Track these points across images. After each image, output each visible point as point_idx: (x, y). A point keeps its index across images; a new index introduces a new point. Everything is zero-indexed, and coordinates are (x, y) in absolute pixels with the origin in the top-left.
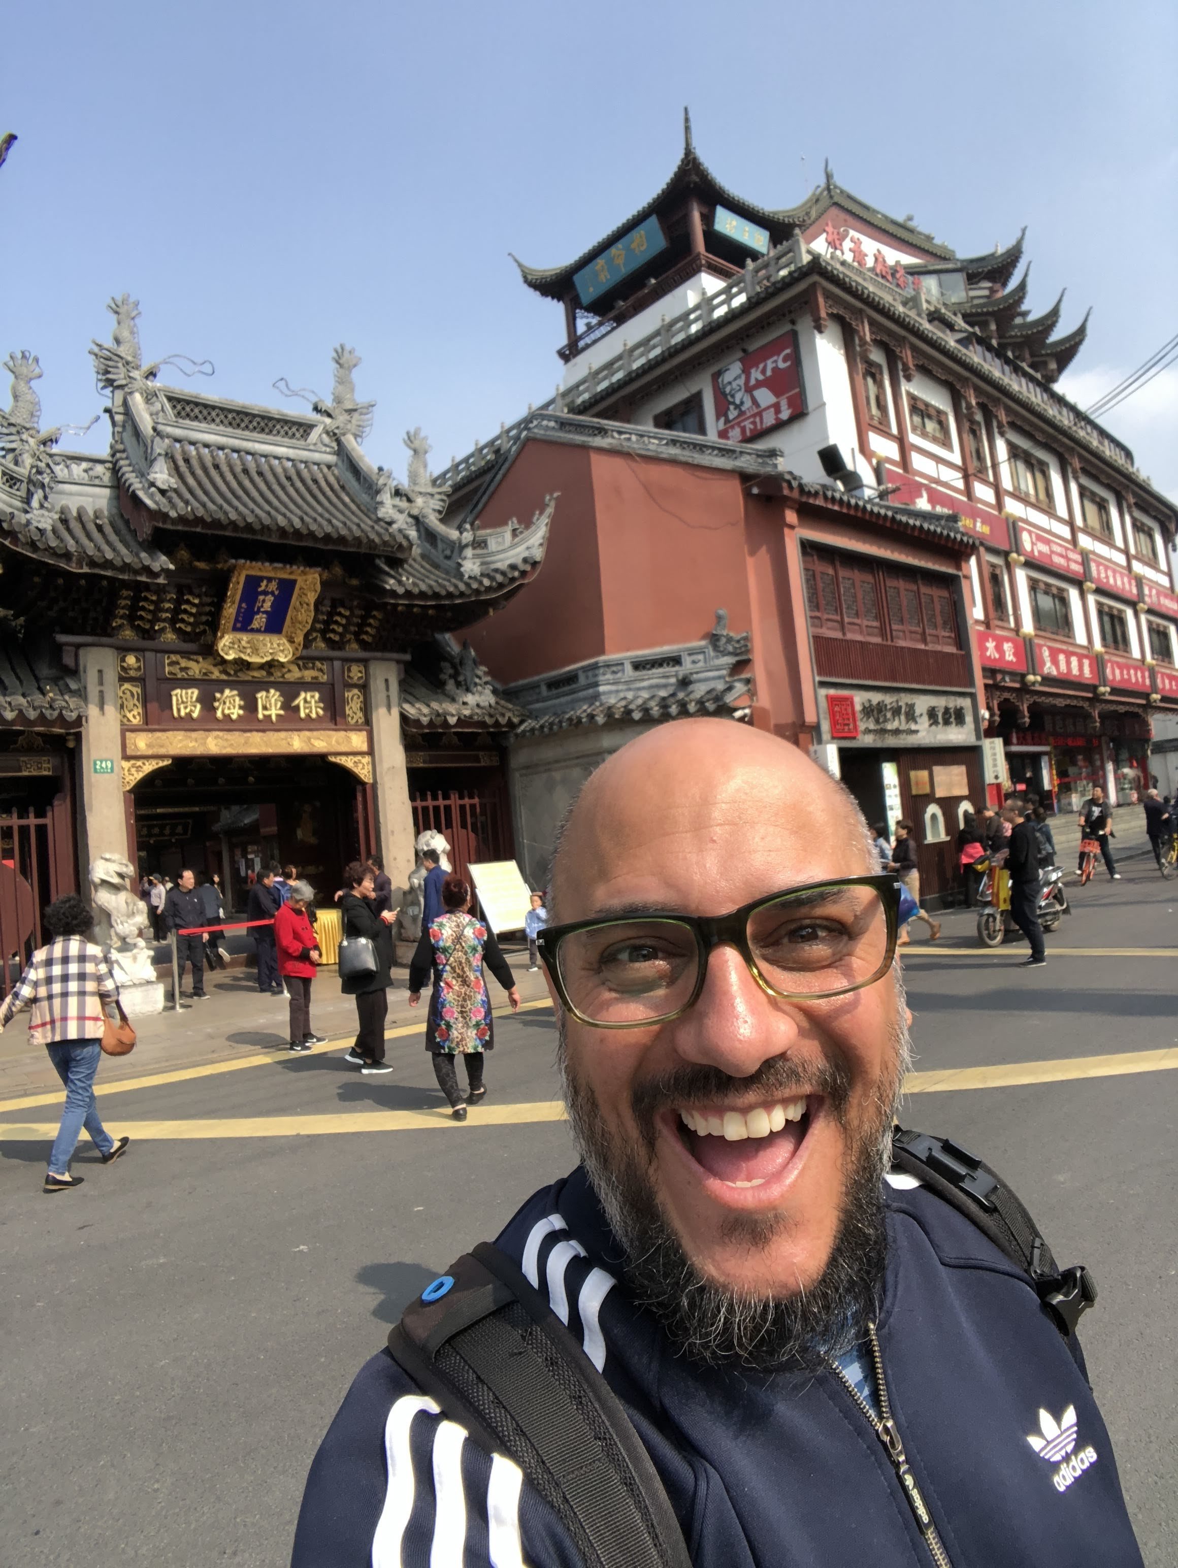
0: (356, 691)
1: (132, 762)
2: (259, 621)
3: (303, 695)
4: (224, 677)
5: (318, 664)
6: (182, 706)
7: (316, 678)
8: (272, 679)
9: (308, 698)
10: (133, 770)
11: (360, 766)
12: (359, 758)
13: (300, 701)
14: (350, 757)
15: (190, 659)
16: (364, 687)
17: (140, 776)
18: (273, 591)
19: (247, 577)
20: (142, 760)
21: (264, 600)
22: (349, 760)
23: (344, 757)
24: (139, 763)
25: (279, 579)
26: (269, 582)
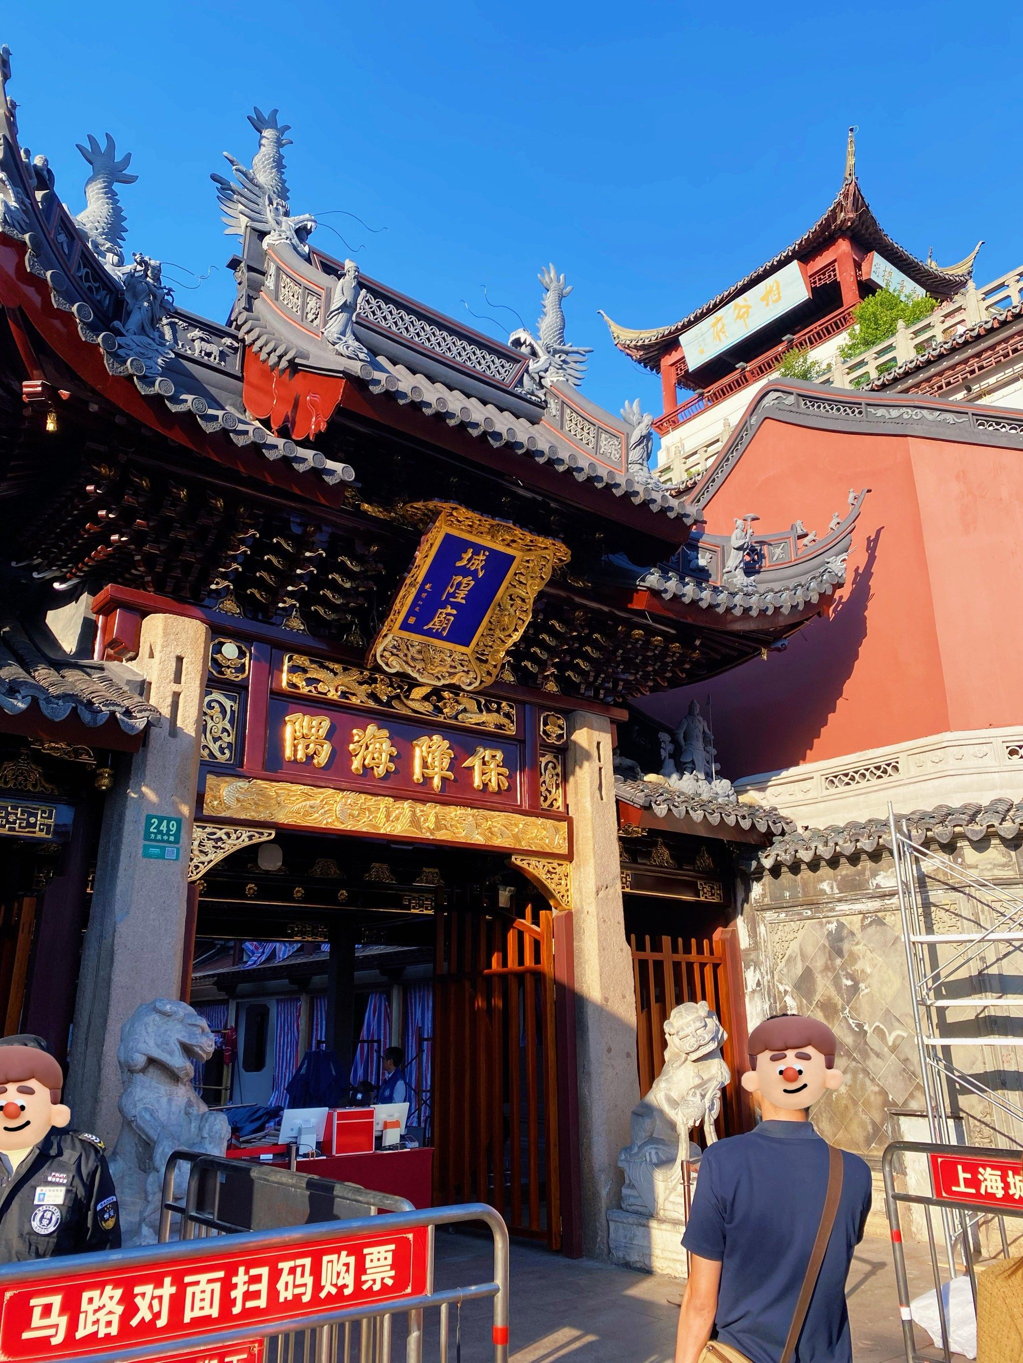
0: (551, 757)
1: (211, 828)
2: (443, 618)
3: (480, 752)
4: (372, 704)
5: (505, 705)
6: (300, 744)
7: (500, 727)
8: (440, 719)
9: (487, 759)
10: (209, 846)
11: (557, 878)
12: (556, 863)
13: (474, 762)
14: (544, 861)
15: (322, 666)
16: (564, 753)
17: (217, 857)
18: (476, 570)
19: (448, 537)
20: (227, 829)
21: (460, 584)
22: (540, 866)
23: (533, 861)
24: (220, 834)
25: (491, 550)
26: (476, 553)
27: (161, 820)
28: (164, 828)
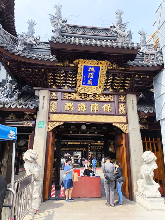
0: (122, 104)
1: (52, 122)
2: (90, 82)
3: (105, 105)
4: (81, 99)
5: (110, 96)
6: (68, 108)
7: (110, 100)
8: (95, 100)
9: (107, 106)
10: (52, 125)
11: (124, 127)
12: (124, 124)
13: (104, 107)
14: (120, 124)
15: (71, 94)
16: (125, 103)
17: (54, 127)
18: (93, 71)
19: (84, 66)
20: (55, 122)
21: (91, 74)
22: (120, 125)
23: (118, 124)
24: (54, 123)
25: (94, 66)
26: (92, 68)
27: (41, 122)
28: (41, 123)
